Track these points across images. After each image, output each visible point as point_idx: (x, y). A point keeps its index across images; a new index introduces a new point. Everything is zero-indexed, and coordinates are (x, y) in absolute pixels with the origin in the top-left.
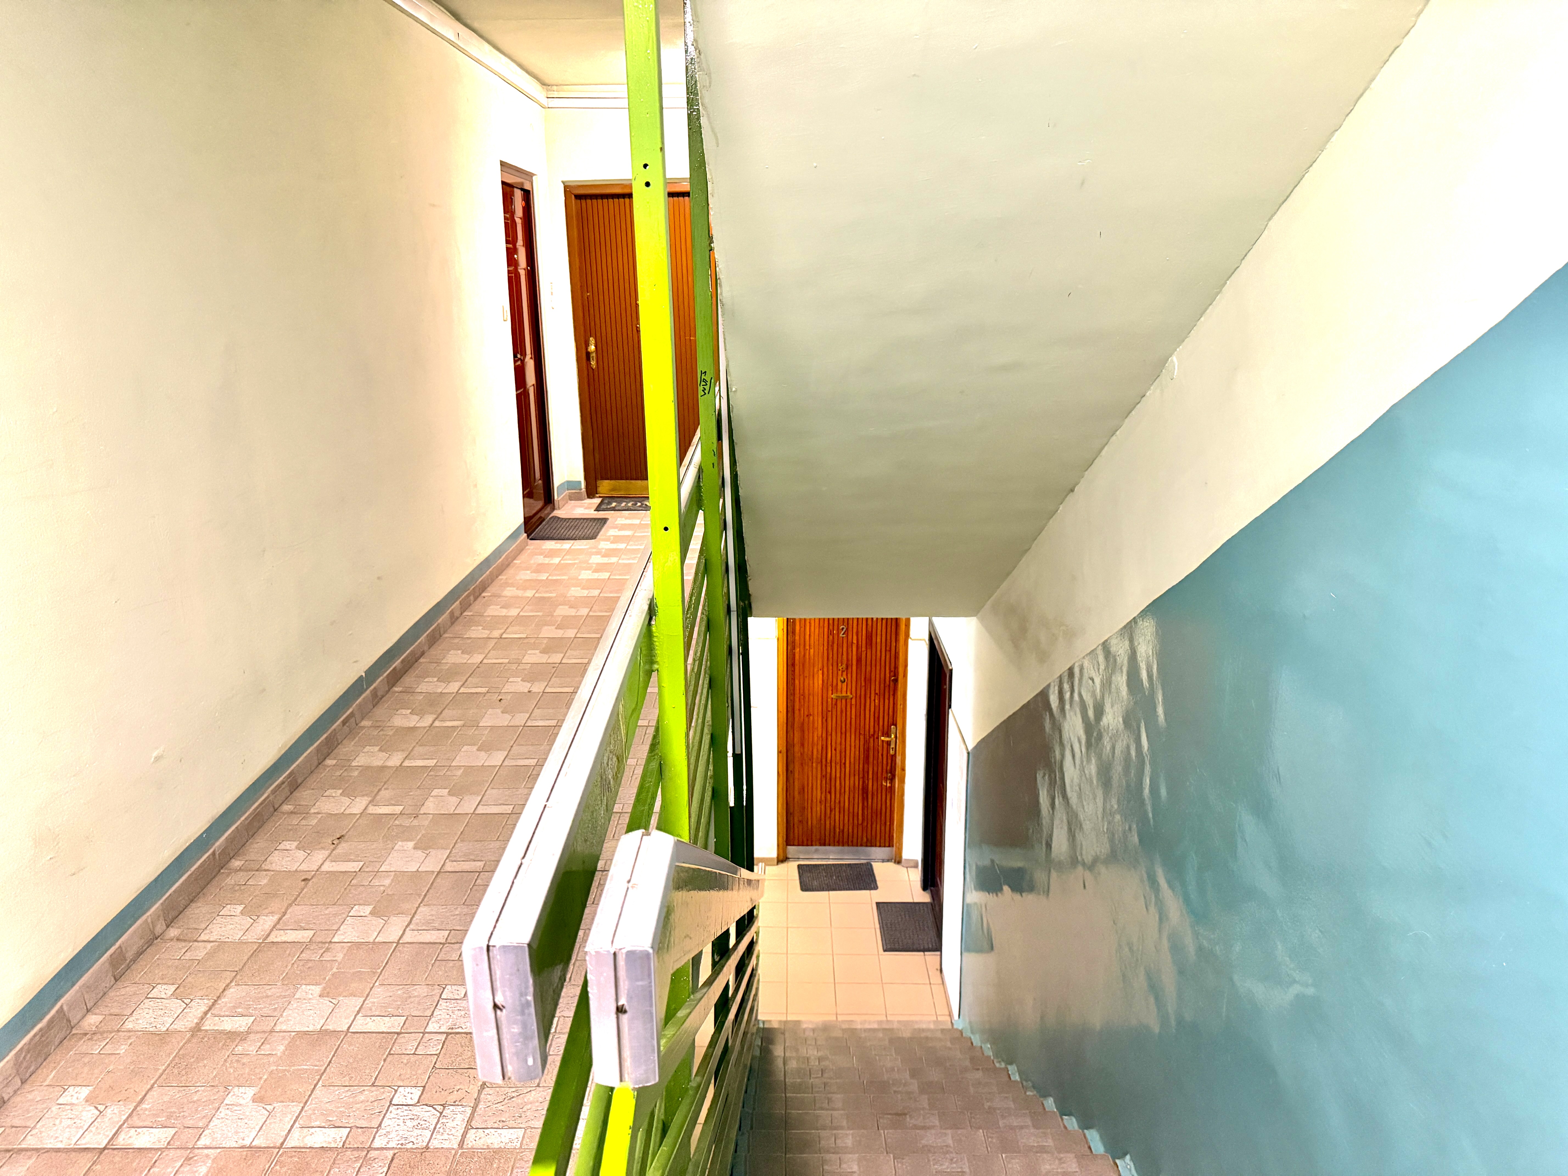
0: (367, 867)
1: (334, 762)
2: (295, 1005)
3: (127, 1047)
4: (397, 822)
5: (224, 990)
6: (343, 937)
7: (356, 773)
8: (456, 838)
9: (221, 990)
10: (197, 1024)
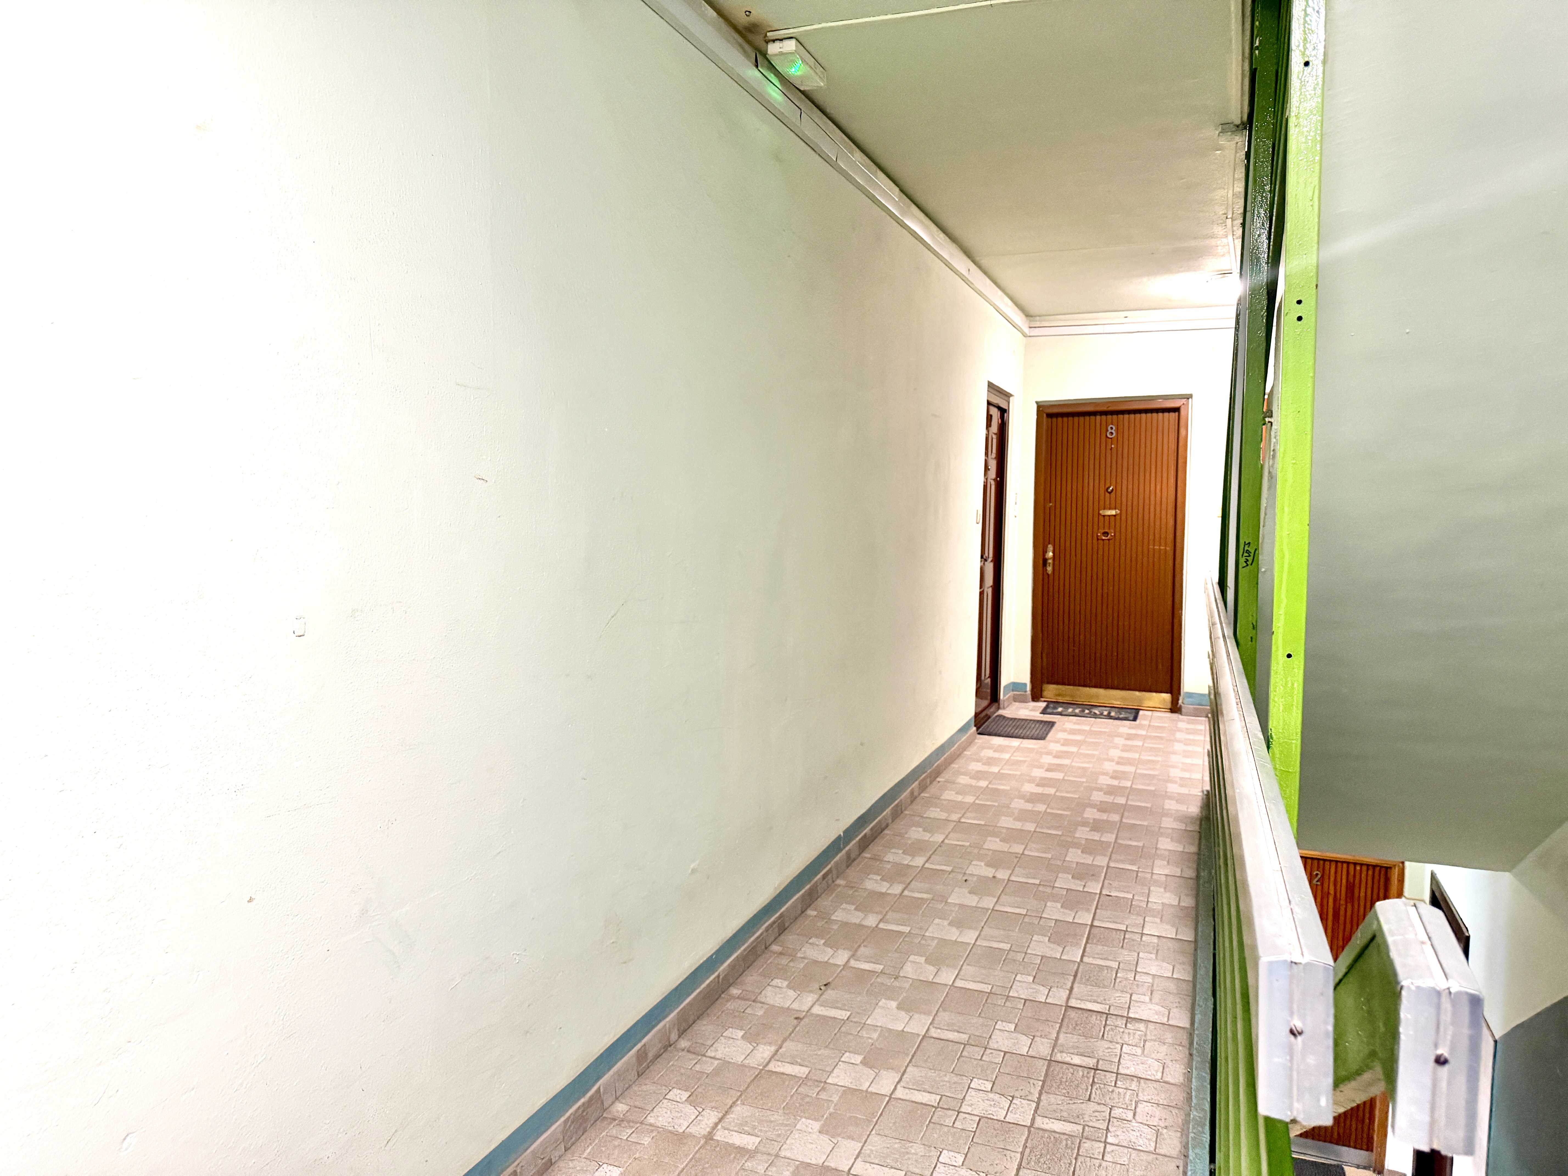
0: (854, 1018)
1: (815, 913)
2: (797, 1136)
3: (650, 1139)
4: (879, 980)
5: (731, 1106)
6: (837, 1080)
7: (835, 927)
8: (938, 1007)
9: (728, 1107)
10: (710, 1133)
